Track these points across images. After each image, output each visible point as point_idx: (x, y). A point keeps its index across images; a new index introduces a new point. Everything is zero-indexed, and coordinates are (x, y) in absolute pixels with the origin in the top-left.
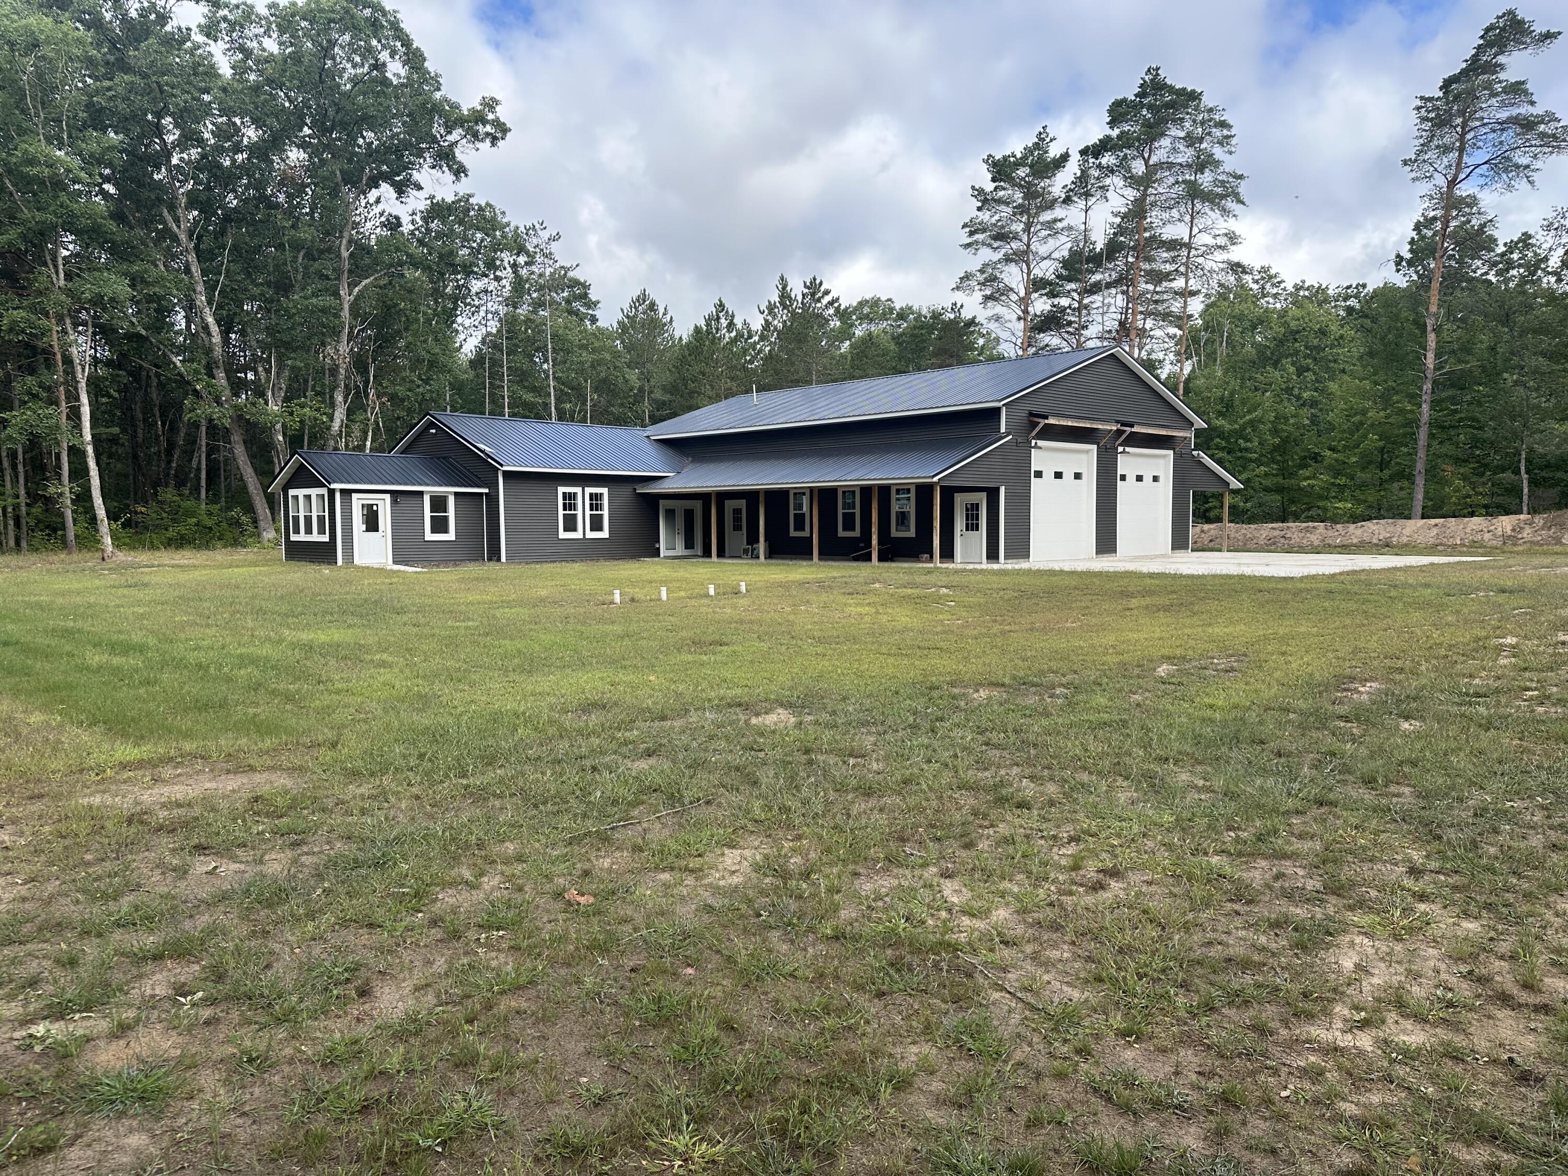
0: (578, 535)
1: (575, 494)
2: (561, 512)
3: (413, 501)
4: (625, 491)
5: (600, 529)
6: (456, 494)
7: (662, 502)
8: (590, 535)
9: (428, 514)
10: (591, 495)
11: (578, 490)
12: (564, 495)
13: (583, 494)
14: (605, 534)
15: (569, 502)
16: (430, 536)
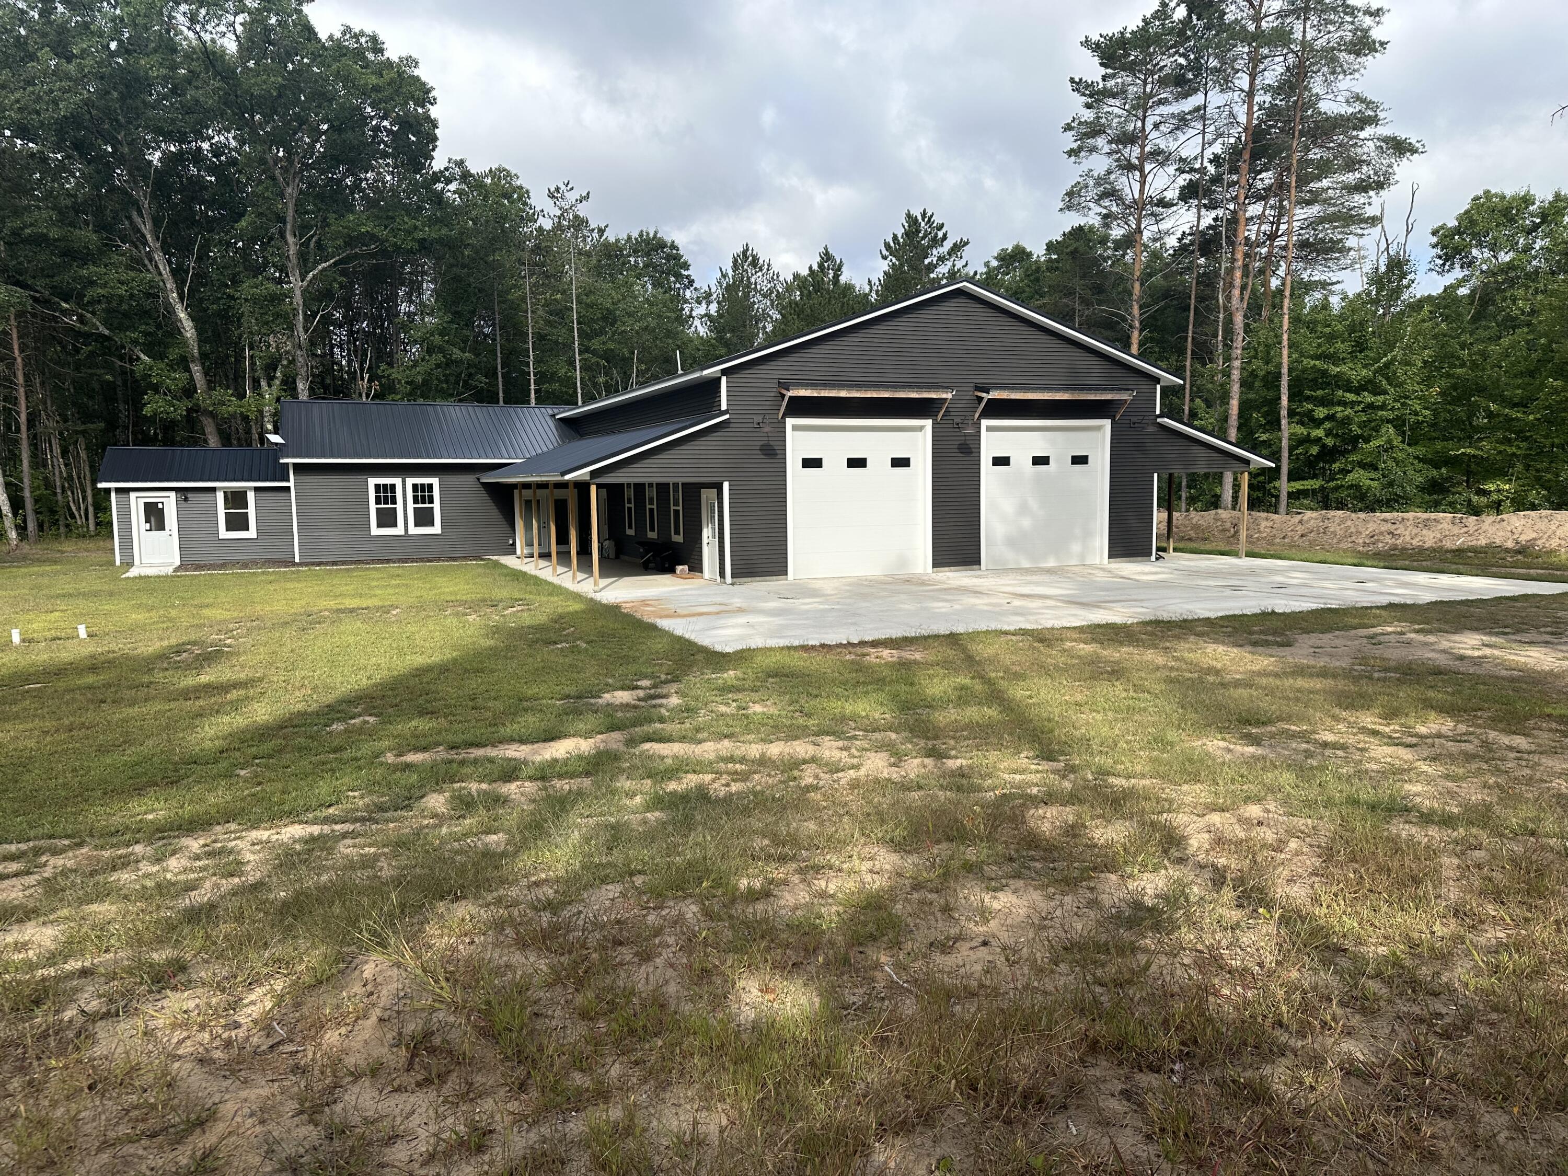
0: (399, 530)
1: (393, 486)
2: (372, 507)
3: (209, 496)
4: (468, 480)
5: (429, 524)
6: (257, 489)
7: (517, 492)
8: (413, 530)
9: (221, 511)
10: (415, 487)
11: (397, 481)
12: (377, 487)
13: (404, 486)
14: (437, 529)
15: (386, 494)
16: (223, 534)
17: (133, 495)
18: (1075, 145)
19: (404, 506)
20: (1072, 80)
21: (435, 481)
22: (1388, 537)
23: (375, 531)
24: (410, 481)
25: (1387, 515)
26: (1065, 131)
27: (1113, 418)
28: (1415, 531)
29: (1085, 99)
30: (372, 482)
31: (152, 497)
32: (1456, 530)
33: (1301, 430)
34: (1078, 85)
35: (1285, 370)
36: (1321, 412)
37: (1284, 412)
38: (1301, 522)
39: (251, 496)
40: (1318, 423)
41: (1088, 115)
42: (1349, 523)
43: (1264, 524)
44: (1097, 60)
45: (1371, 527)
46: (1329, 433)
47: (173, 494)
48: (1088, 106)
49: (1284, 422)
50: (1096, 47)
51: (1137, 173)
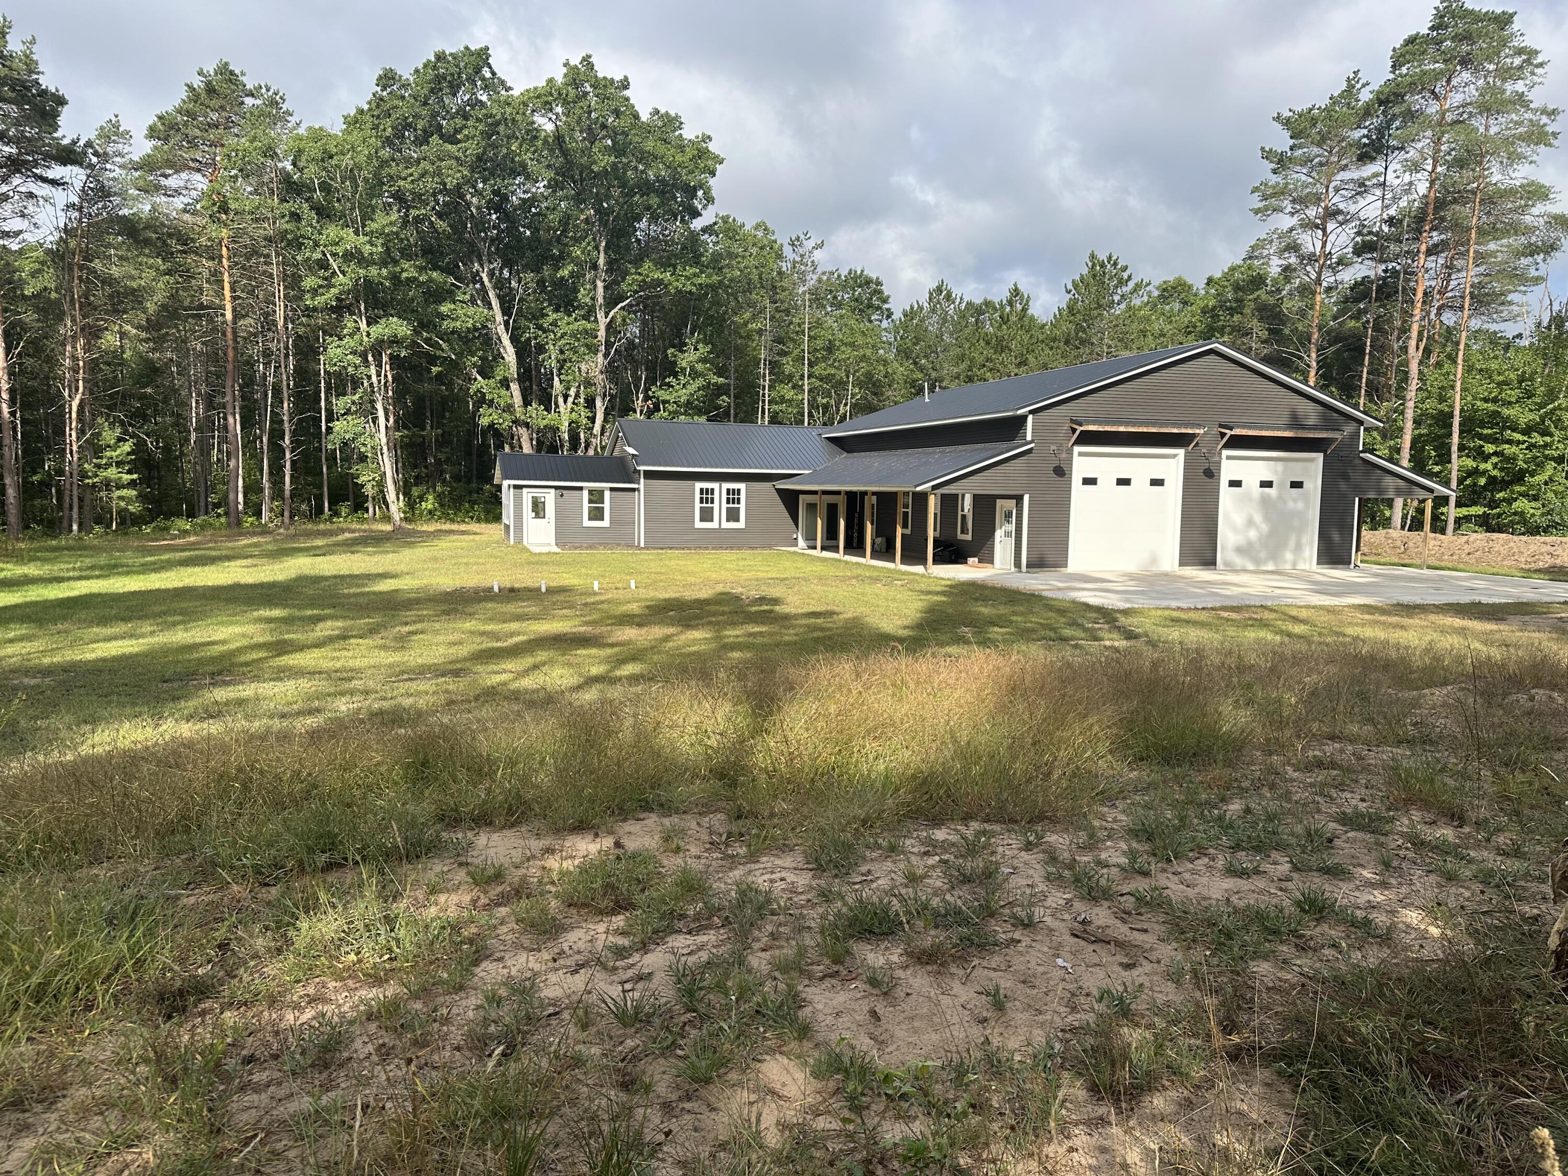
0: (714, 525)
1: (712, 490)
2: (698, 505)
5: (737, 520)
6: (612, 489)
8: (726, 525)
9: (586, 505)
10: (728, 490)
11: (715, 486)
14: (741, 524)
15: (707, 496)
16: (587, 523)
17: (525, 490)
18: (1261, 205)
19: (720, 506)
20: (1263, 149)
21: (742, 486)
22: (1548, 557)
23: (699, 524)
24: (726, 486)
25: (1547, 539)
26: (1253, 192)
27: (1325, 452)
29: (1273, 166)
30: (699, 485)
31: (537, 493)
33: (1470, 463)
34: (1268, 155)
35: (1457, 412)
36: (1490, 448)
37: (1455, 448)
38: (1467, 542)
39: (607, 494)
40: (1486, 458)
41: (1274, 179)
42: (1512, 545)
43: (1432, 543)
44: (1287, 134)
45: (1532, 548)
46: (1495, 466)
47: (552, 491)
48: (1275, 172)
49: (1454, 456)
50: (1287, 123)
51: (1320, 232)
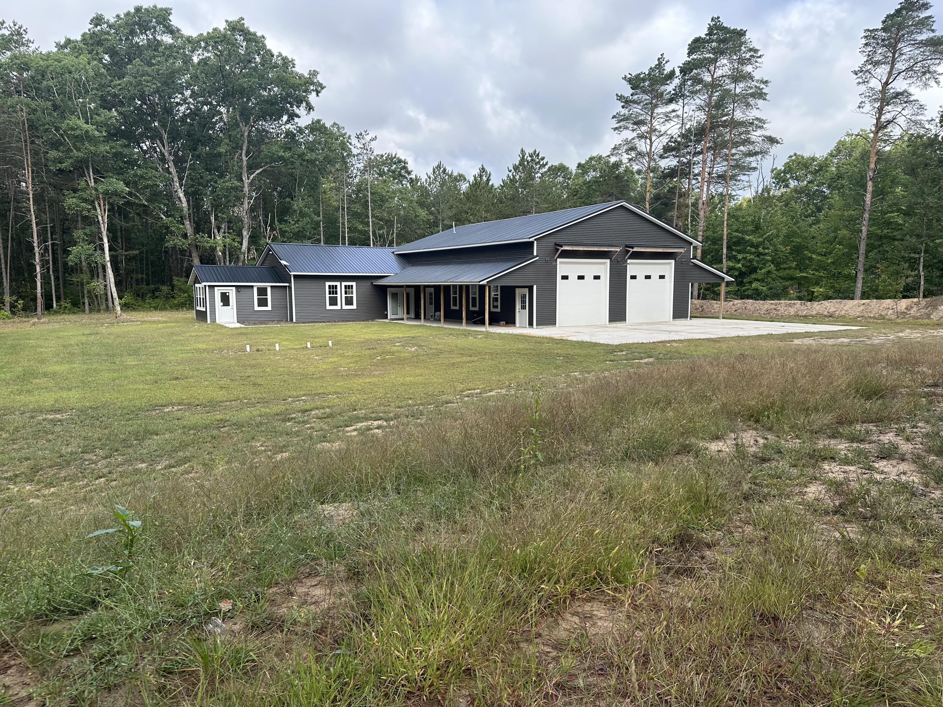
0: (338, 307)
1: (336, 286)
2: (328, 296)
3: (249, 290)
4: (367, 284)
5: (352, 304)
6: (271, 287)
7: (388, 289)
8: (345, 307)
9: (256, 297)
10: (345, 286)
11: (338, 284)
12: (329, 286)
13: (340, 286)
14: (354, 307)
15: (333, 290)
16: (257, 308)
17: (216, 289)
18: (617, 125)
20: (617, 95)
21: (354, 284)
22: (774, 311)
23: (329, 307)
24: (344, 284)
25: (772, 302)
26: (613, 118)
27: (675, 259)
28: (785, 308)
29: (623, 104)
30: (328, 284)
31: (224, 290)
32: (802, 308)
33: (731, 264)
34: (620, 98)
35: (725, 237)
36: (740, 256)
37: (724, 256)
38: (733, 304)
39: (269, 290)
40: (738, 261)
41: (624, 111)
42: (756, 305)
43: (715, 306)
44: (629, 86)
45: (766, 307)
46: (743, 265)
47: (234, 288)
48: (623, 107)
49: (724, 260)
50: (630, 81)
51: (648, 141)
